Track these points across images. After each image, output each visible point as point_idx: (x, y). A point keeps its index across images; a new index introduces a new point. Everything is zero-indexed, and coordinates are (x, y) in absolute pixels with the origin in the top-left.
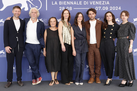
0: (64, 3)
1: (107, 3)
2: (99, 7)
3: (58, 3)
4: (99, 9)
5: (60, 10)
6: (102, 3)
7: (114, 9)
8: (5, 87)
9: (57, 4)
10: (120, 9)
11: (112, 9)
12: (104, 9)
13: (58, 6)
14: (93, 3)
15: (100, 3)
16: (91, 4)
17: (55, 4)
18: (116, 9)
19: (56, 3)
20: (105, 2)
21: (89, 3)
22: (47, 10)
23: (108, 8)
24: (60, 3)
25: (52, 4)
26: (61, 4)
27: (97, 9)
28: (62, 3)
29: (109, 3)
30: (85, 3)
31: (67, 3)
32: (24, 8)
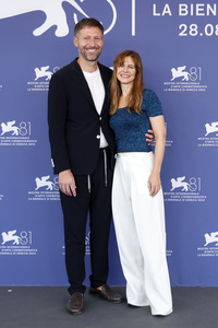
0: (198, 10)
3: (175, 9)
5: (181, 34)
9: (169, 12)
13: (176, 19)
17: (165, 12)
19: (167, 10)
22: (133, 34)
24: (181, 10)
25: (155, 14)
26: (183, 12)
28: (189, 9)
31: (205, 12)
32: (54, 28)
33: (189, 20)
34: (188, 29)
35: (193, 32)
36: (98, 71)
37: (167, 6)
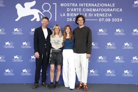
0: (72, 15)
1: (110, 15)
4: (102, 20)
5: (68, 21)
6: (105, 15)
7: (116, 20)
8: (33, 88)
9: (65, 15)
10: (121, 21)
11: (114, 20)
12: (107, 20)
14: (97, 15)
15: (103, 15)
16: (95, 16)
18: (118, 21)
19: (64, 15)
20: (108, 14)
21: (93, 15)
22: (56, 20)
23: (110, 20)
24: (67, 15)
25: (61, 16)
27: (100, 20)
28: (69, 15)
30: (90, 15)
31: (73, 15)
32: (36, 19)
33: (69, 17)
34: (69, 20)
35: (71, 20)
36: (46, 29)
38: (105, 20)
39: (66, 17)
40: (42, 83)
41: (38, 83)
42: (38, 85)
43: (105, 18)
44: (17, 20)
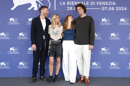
0: (72, 3)
1: (113, 4)
2: (105, 8)
4: (105, 9)
5: (68, 10)
6: (108, 4)
7: (120, 9)
9: (65, 4)
10: (126, 9)
11: (118, 9)
12: (110, 9)
14: (100, 3)
15: (106, 3)
16: (98, 4)
17: (63, 4)
18: (122, 10)
19: (64, 3)
20: (111, 3)
21: (96, 3)
22: (55, 9)
23: (114, 9)
24: (68, 3)
25: (61, 4)
26: (68, 4)
27: (103, 9)
28: (70, 3)
29: (115, 4)
30: (92, 4)
31: (74, 4)
32: (34, 8)
33: (70, 6)
34: (70, 8)
35: (71, 9)
37: (64, 2)
38: (108, 8)
39: (66, 6)
40: (41, 76)
41: (36, 76)
42: (36, 79)
43: (108, 6)
44: (12, 9)
